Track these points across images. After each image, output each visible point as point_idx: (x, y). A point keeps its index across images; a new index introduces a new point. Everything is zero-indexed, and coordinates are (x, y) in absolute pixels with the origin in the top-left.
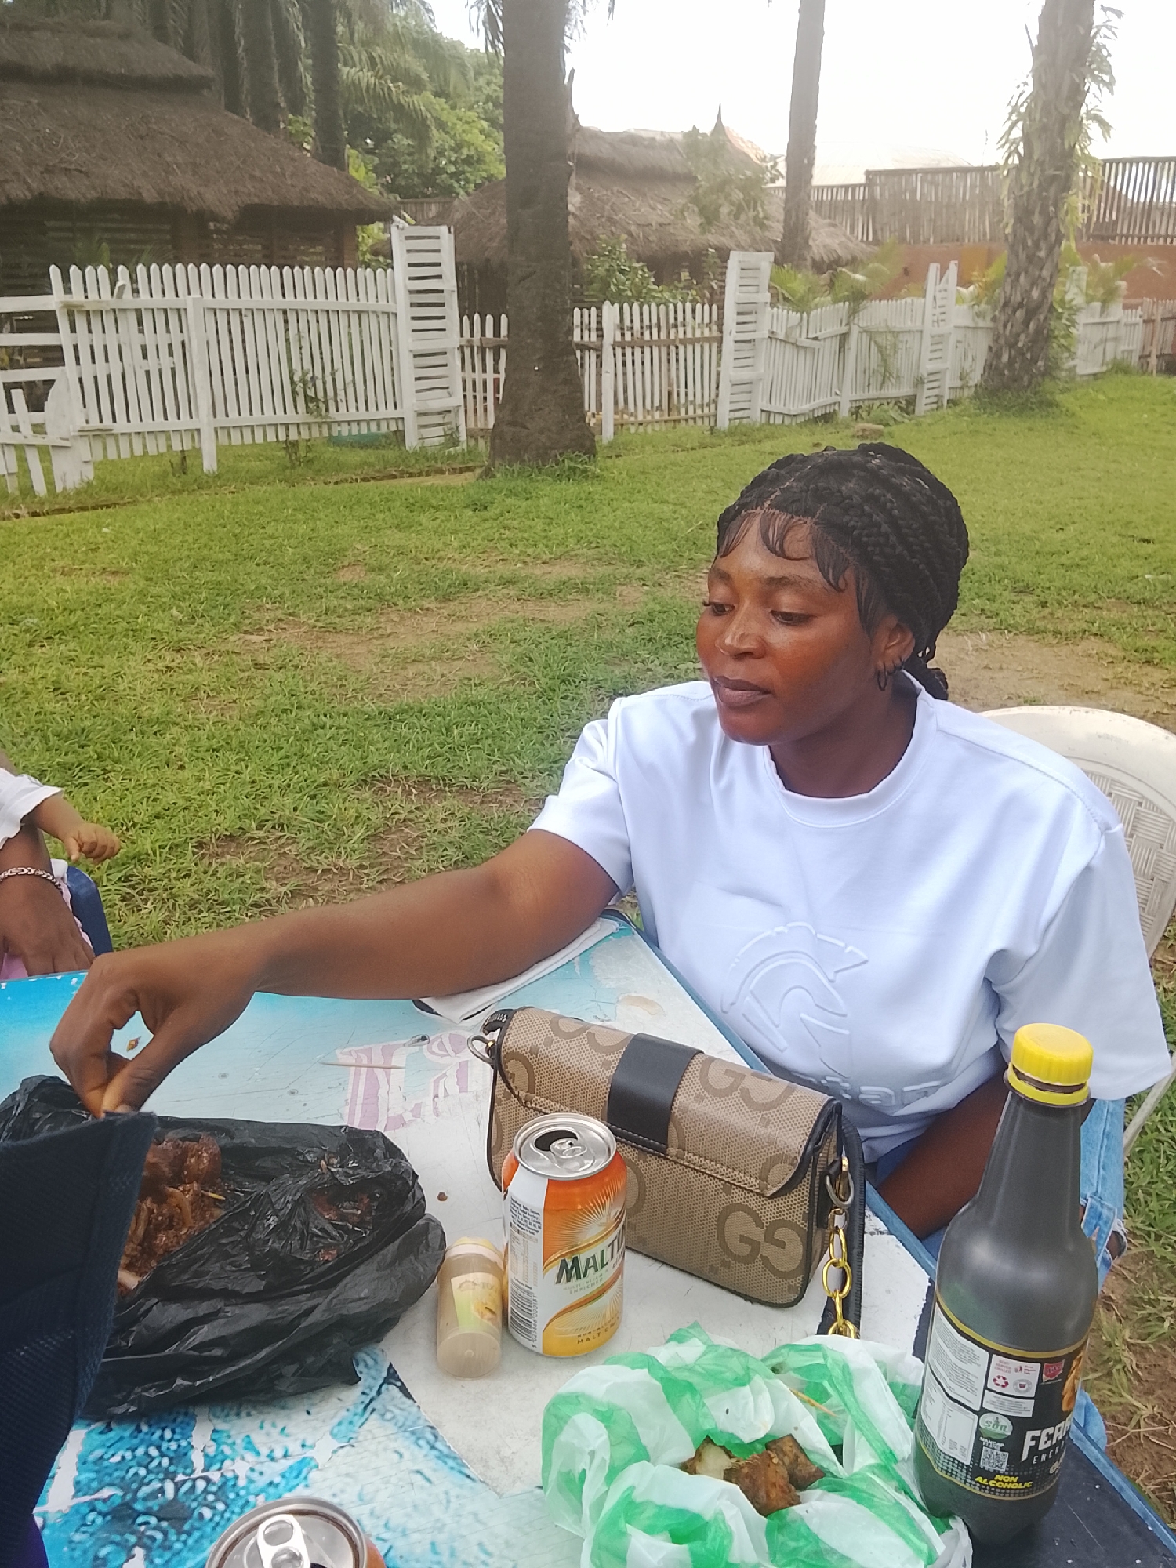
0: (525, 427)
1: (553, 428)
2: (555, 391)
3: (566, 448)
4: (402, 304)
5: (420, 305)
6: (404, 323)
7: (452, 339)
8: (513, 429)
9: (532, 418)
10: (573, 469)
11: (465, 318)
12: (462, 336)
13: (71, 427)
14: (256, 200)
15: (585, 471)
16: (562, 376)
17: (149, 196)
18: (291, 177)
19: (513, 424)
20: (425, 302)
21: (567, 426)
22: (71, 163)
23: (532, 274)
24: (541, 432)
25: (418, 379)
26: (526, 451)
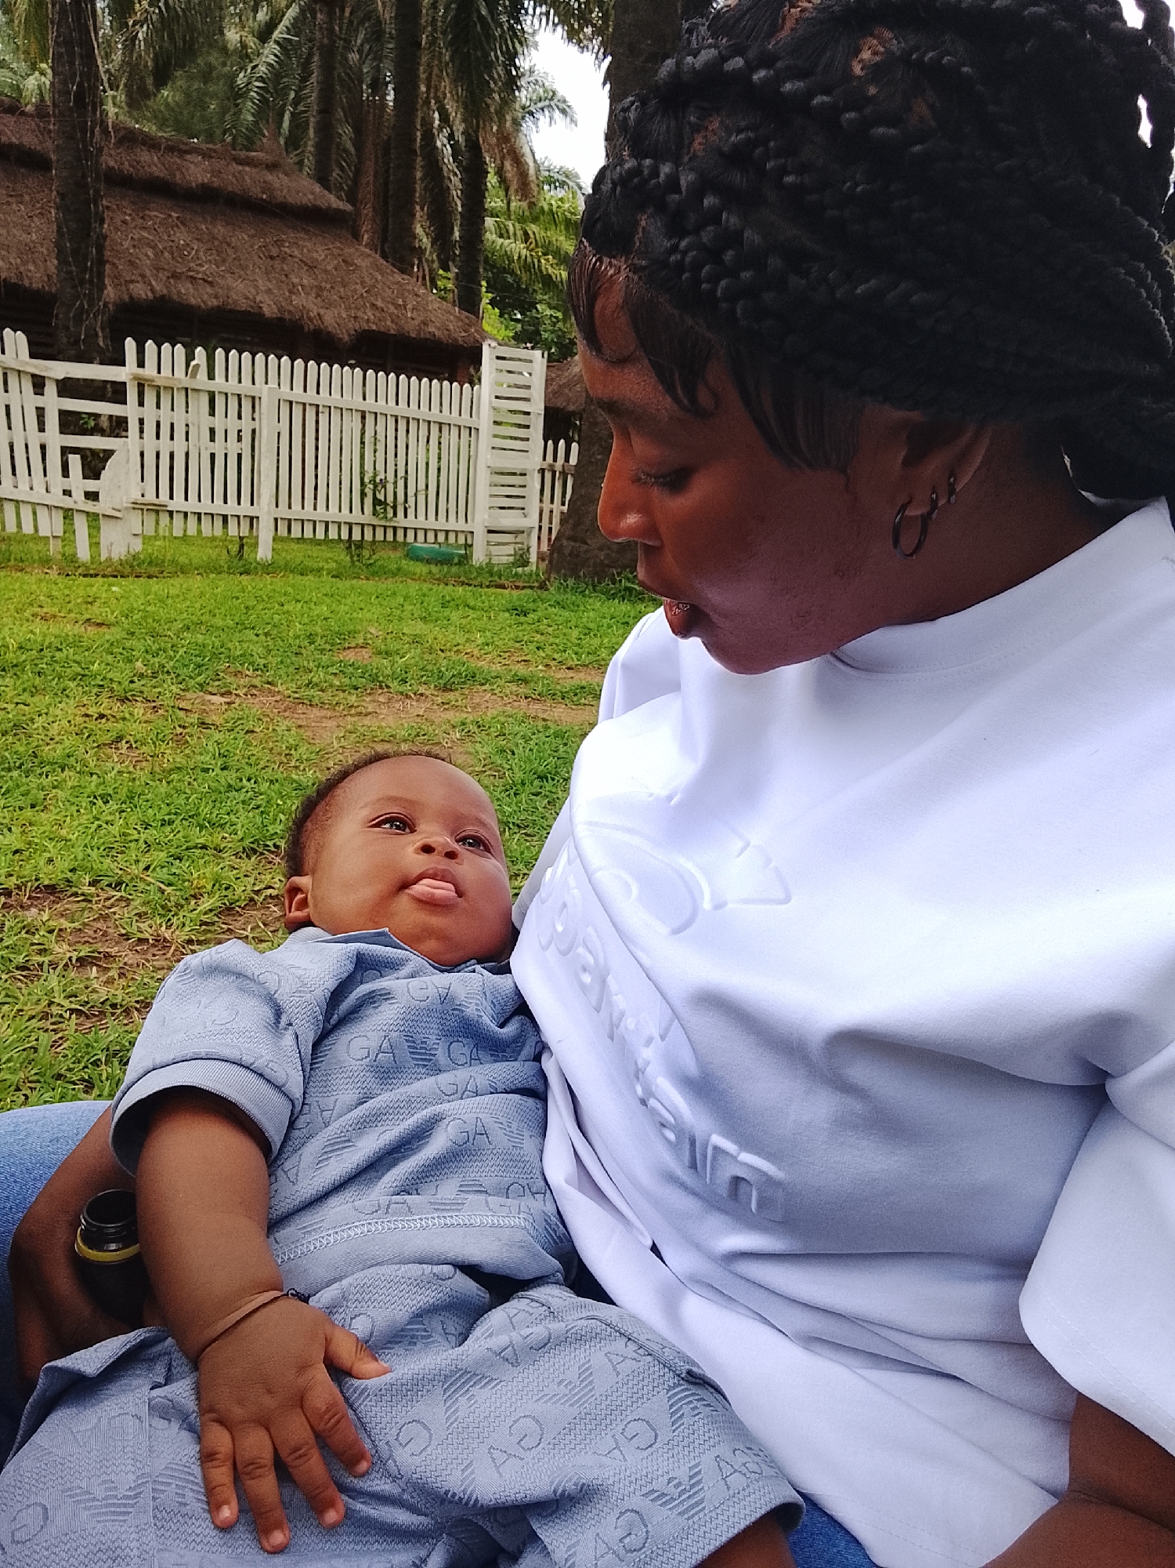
0: (585, 543)
3: (627, 568)
5: (502, 423)
6: (486, 439)
7: (533, 462)
8: (574, 544)
9: (594, 535)
10: (630, 590)
11: (550, 442)
12: (544, 459)
13: (125, 498)
14: (374, 327)
17: (269, 310)
19: (573, 539)
20: (512, 423)
22: (198, 273)
24: (601, 549)
25: (491, 496)
26: (583, 566)
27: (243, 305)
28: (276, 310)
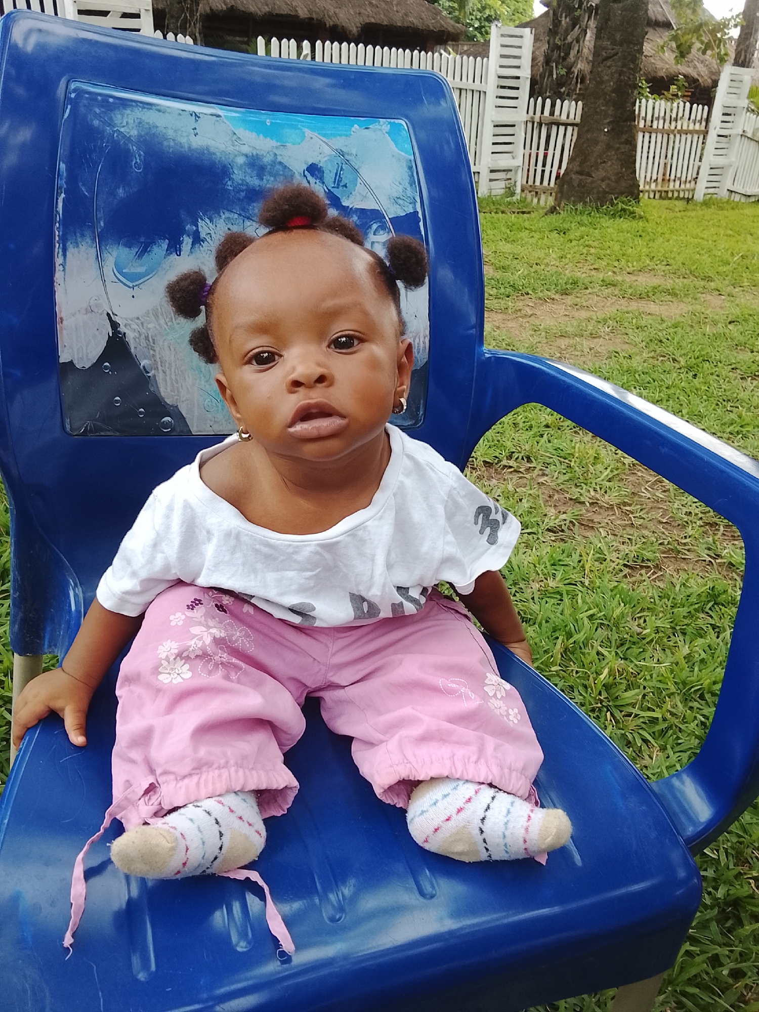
0: (590, 176)
1: (613, 178)
2: (618, 149)
3: (622, 193)
4: (491, 86)
5: (503, 87)
6: (491, 100)
7: (520, 116)
8: (580, 177)
9: (597, 169)
10: (623, 210)
11: (532, 99)
12: (528, 113)
14: (373, 20)
15: (634, 213)
16: (625, 137)
17: (303, 13)
18: (397, 5)
19: (580, 173)
20: (507, 85)
21: (623, 177)
23: (616, 54)
24: (603, 180)
25: (494, 144)
26: (588, 194)
27: (285, 10)
28: (306, 12)
